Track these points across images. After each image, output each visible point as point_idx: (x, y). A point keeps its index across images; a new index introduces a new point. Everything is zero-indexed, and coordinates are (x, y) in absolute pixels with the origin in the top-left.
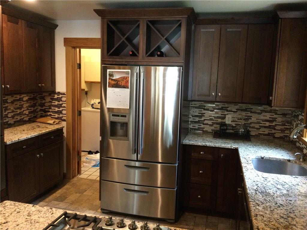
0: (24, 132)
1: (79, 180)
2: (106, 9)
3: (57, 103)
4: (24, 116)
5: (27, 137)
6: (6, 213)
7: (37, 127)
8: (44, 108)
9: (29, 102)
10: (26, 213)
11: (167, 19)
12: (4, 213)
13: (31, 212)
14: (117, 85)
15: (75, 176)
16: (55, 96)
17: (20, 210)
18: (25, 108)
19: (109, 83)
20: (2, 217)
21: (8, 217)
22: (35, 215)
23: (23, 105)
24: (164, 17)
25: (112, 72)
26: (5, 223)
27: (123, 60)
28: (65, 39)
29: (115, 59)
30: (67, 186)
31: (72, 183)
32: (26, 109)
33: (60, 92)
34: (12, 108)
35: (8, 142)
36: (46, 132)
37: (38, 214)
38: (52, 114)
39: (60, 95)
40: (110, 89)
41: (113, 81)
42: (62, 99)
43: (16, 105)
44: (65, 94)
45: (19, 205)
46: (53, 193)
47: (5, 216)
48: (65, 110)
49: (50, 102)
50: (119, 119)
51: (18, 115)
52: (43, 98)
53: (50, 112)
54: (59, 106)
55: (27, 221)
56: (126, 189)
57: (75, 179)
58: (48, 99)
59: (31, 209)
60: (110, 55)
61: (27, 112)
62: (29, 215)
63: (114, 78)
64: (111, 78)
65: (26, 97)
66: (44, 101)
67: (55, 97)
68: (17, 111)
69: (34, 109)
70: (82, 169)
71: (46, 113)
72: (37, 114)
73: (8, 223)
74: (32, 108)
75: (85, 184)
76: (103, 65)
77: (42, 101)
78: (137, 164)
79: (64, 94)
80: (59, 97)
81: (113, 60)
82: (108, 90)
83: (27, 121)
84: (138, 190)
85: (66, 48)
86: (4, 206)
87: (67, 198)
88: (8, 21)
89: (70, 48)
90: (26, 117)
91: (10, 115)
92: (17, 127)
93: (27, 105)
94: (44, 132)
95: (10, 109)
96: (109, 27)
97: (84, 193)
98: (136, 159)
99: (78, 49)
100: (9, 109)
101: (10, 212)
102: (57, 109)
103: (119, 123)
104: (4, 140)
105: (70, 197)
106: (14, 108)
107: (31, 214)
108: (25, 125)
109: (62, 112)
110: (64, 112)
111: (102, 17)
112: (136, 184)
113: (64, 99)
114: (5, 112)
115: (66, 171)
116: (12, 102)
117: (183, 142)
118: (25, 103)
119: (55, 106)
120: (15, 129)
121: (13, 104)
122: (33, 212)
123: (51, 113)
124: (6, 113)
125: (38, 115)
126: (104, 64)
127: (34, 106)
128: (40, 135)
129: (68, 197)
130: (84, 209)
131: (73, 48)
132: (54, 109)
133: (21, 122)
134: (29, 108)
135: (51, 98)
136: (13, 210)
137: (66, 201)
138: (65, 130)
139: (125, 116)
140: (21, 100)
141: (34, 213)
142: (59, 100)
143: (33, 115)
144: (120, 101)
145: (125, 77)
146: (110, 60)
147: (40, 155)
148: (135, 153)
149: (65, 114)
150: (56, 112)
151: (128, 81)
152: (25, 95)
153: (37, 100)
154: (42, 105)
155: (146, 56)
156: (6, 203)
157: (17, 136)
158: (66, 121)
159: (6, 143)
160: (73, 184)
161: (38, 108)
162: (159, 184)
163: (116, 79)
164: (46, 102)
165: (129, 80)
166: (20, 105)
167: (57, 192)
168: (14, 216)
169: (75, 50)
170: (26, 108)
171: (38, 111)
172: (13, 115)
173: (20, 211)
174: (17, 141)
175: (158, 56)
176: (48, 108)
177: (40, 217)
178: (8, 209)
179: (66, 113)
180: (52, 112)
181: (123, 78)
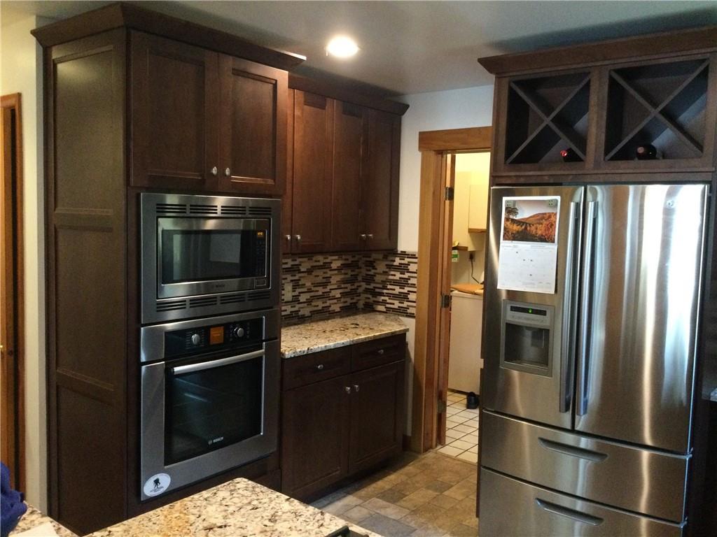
0: (323, 335)
1: (439, 458)
2: (507, 53)
3: (398, 276)
4: (332, 301)
5: (326, 346)
6: (231, 505)
7: (353, 326)
8: (371, 286)
9: (343, 271)
10: (268, 514)
11: (667, 61)
12: (227, 504)
13: (280, 513)
14: (524, 233)
15: (431, 447)
16: (394, 261)
17: (260, 503)
18: (333, 284)
19: (505, 229)
20: (221, 511)
21: (232, 514)
22: (285, 521)
23: (331, 277)
24: (661, 56)
25: (515, 202)
26: (221, 527)
27: (544, 173)
28: (421, 133)
29: (525, 171)
30: (411, 468)
31: (423, 462)
32: (336, 287)
33: (405, 252)
34: (308, 284)
35: (287, 353)
36: (368, 337)
37: (291, 521)
38: (389, 301)
39: (406, 259)
40: (508, 245)
41: (515, 225)
42: (409, 267)
43: (316, 276)
44: (417, 256)
45: (261, 492)
46: (379, 479)
47: (227, 510)
48: (415, 292)
49: (385, 273)
50: (528, 319)
51: (319, 297)
52: (371, 265)
53: (384, 296)
54: (403, 283)
55: (266, 531)
56: (542, 501)
57: (430, 455)
58: (381, 267)
59: (282, 505)
60: (511, 163)
61: (337, 294)
62: (273, 519)
63: (518, 217)
64: (511, 217)
65: (336, 262)
66: (372, 272)
67: (395, 264)
68: (317, 291)
69: (353, 287)
70: (448, 433)
71: (376, 297)
72: (358, 298)
73: (227, 528)
74: (348, 285)
75: (450, 471)
76: (494, 188)
77: (370, 271)
78: (584, 443)
79: (413, 256)
80: (402, 262)
81: (518, 174)
82: (503, 246)
83: (336, 312)
84: (583, 511)
85: (423, 154)
86: (232, 488)
87: (406, 496)
88: (306, 103)
89: (432, 154)
90: (335, 303)
91: (303, 298)
92: (313, 324)
93: (339, 278)
94: (363, 337)
95: (304, 285)
96: (513, 96)
97: (446, 490)
98: (569, 427)
99: (449, 156)
100: (302, 285)
101: (240, 505)
102: (398, 290)
103: (529, 328)
104: (280, 348)
105: (412, 496)
106: (312, 284)
107: (277, 518)
108: (330, 321)
109: (409, 296)
110: (412, 297)
111: (497, 74)
112: (578, 494)
113: (413, 268)
114: (295, 291)
115: (412, 433)
116: (309, 272)
117: (712, 394)
118: (333, 275)
119: (395, 283)
120: (309, 328)
121: (311, 274)
122: (284, 513)
123: (386, 298)
124: (296, 293)
125: (359, 300)
126: (497, 185)
127: (353, 280)
128: (354, 344)
129: (408, 493)
130: (440, 530)
131: (439, 154)
132: (391, 289)
133: (324, 315)
134: (343, 286)
135: (386, 265)
136: (246, 501)
137: (402, 503)
138: (411, 338)
139: (543, 313)
140: (326, 266)
141: (284, 517)
142: (403, 268)
143: (349, 301)
144: (531, 275)
145: (545, 214)
146: (512, 174)
147: (353, 389)
148: (567, 409)
149: (414, 302)
150: (395, 297)
151: (552, 225)
152: (336, 257)
153: (361, 268)
154: (369, 279)
155: (604, 159)
156: (238, 483)
157: (307, 342)
158: (414, 317)
159: (283, 354)
160: (424, 465)
161: (360, 286)
162: (643, 506)
163: (523, 219)
164: (378, 274)
165: (555, 222)
166: (324, 278)
167: (386, 479)
168: (244, 514)
169: (442, 157)
170: (336, 284)
171: (360, 293)
172: (309, 297)
173: (260, 505)
174: (305, 353)
175: (641, 157)
176: (381, 286)
177: (293, 528)
178: (238, 497)
179: (417, 298)
180: (388, 295)
181: (541, 216)
